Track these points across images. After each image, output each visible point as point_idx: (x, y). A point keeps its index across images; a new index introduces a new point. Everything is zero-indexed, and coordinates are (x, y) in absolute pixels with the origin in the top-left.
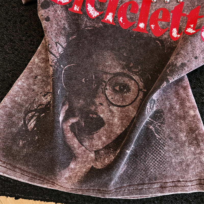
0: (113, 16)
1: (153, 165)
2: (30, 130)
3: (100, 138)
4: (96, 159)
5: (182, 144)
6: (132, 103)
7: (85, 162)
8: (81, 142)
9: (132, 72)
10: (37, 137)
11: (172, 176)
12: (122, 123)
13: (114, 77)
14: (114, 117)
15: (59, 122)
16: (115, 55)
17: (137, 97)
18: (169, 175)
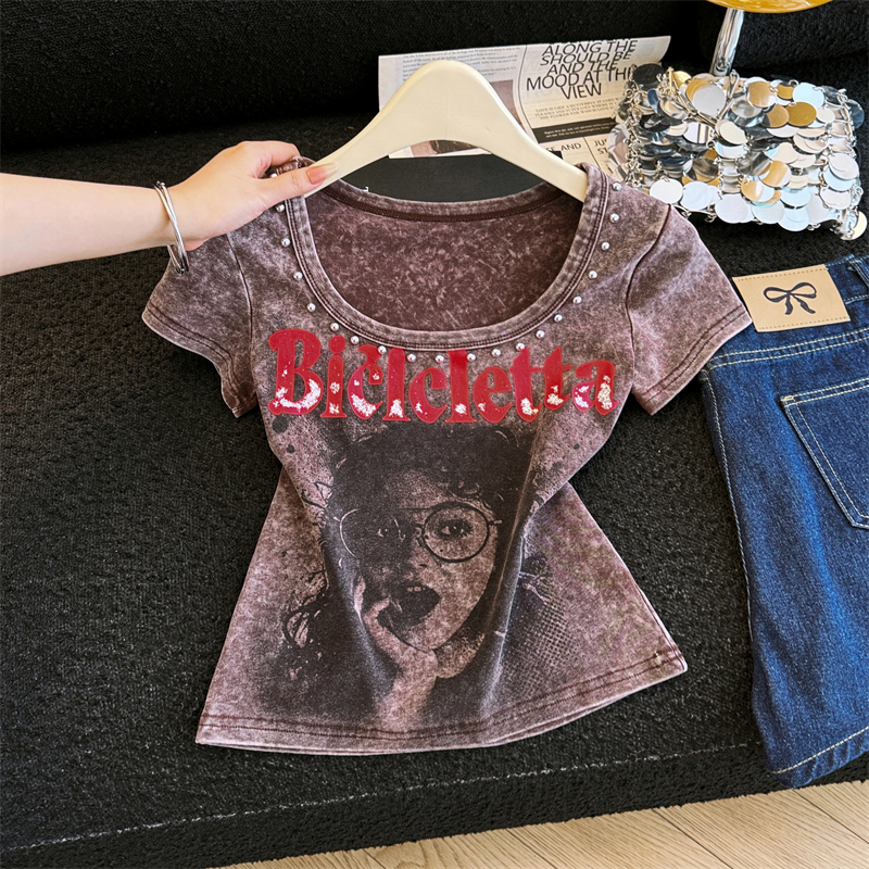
0: (401, 405)
1: (551, 655)
2: (302, 646)
3: (438, 625)
4: (441, 664)
5: (594, 603)
6: (481, 549)
7: (421, 674)
8: (403, 640)
9: (467, 496)
10: (319, 655)
11: (593, 667)
12: (472, 588)
13: (435, 512)
14: (453, 581)
15: (355, 613)
16: (425, 474)
17: (487, 538)
18: (587, 665)
